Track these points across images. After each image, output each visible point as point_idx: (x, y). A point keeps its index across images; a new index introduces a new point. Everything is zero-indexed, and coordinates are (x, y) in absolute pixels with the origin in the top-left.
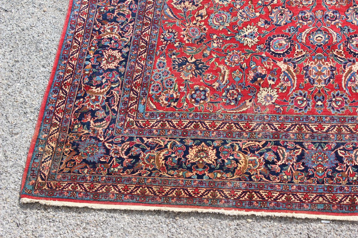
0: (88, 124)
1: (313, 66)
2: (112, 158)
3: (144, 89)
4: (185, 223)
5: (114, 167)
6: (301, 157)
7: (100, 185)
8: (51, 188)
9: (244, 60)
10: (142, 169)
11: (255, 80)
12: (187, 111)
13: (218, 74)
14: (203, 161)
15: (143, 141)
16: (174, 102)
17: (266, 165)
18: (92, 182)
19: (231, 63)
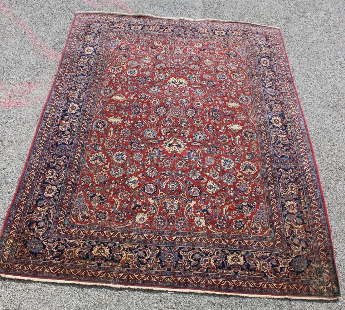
0: (34, 229)
1: (168, 202)
2: (47, 251)
3: (69, 210)
4: (89, 292)
5: (48, 256)
6: (158, 255)
7: (39, 267)
8: (9, 267)
9: (130, 196)
10: (65, 258)
11: (134, 208)
12: (94, 224)
13: (113, 204)
14: (101, 255)
15: (66, 241)
16: (86, 219)
17: (138, 259)
18: (34, 265)
19: (121, 197)
